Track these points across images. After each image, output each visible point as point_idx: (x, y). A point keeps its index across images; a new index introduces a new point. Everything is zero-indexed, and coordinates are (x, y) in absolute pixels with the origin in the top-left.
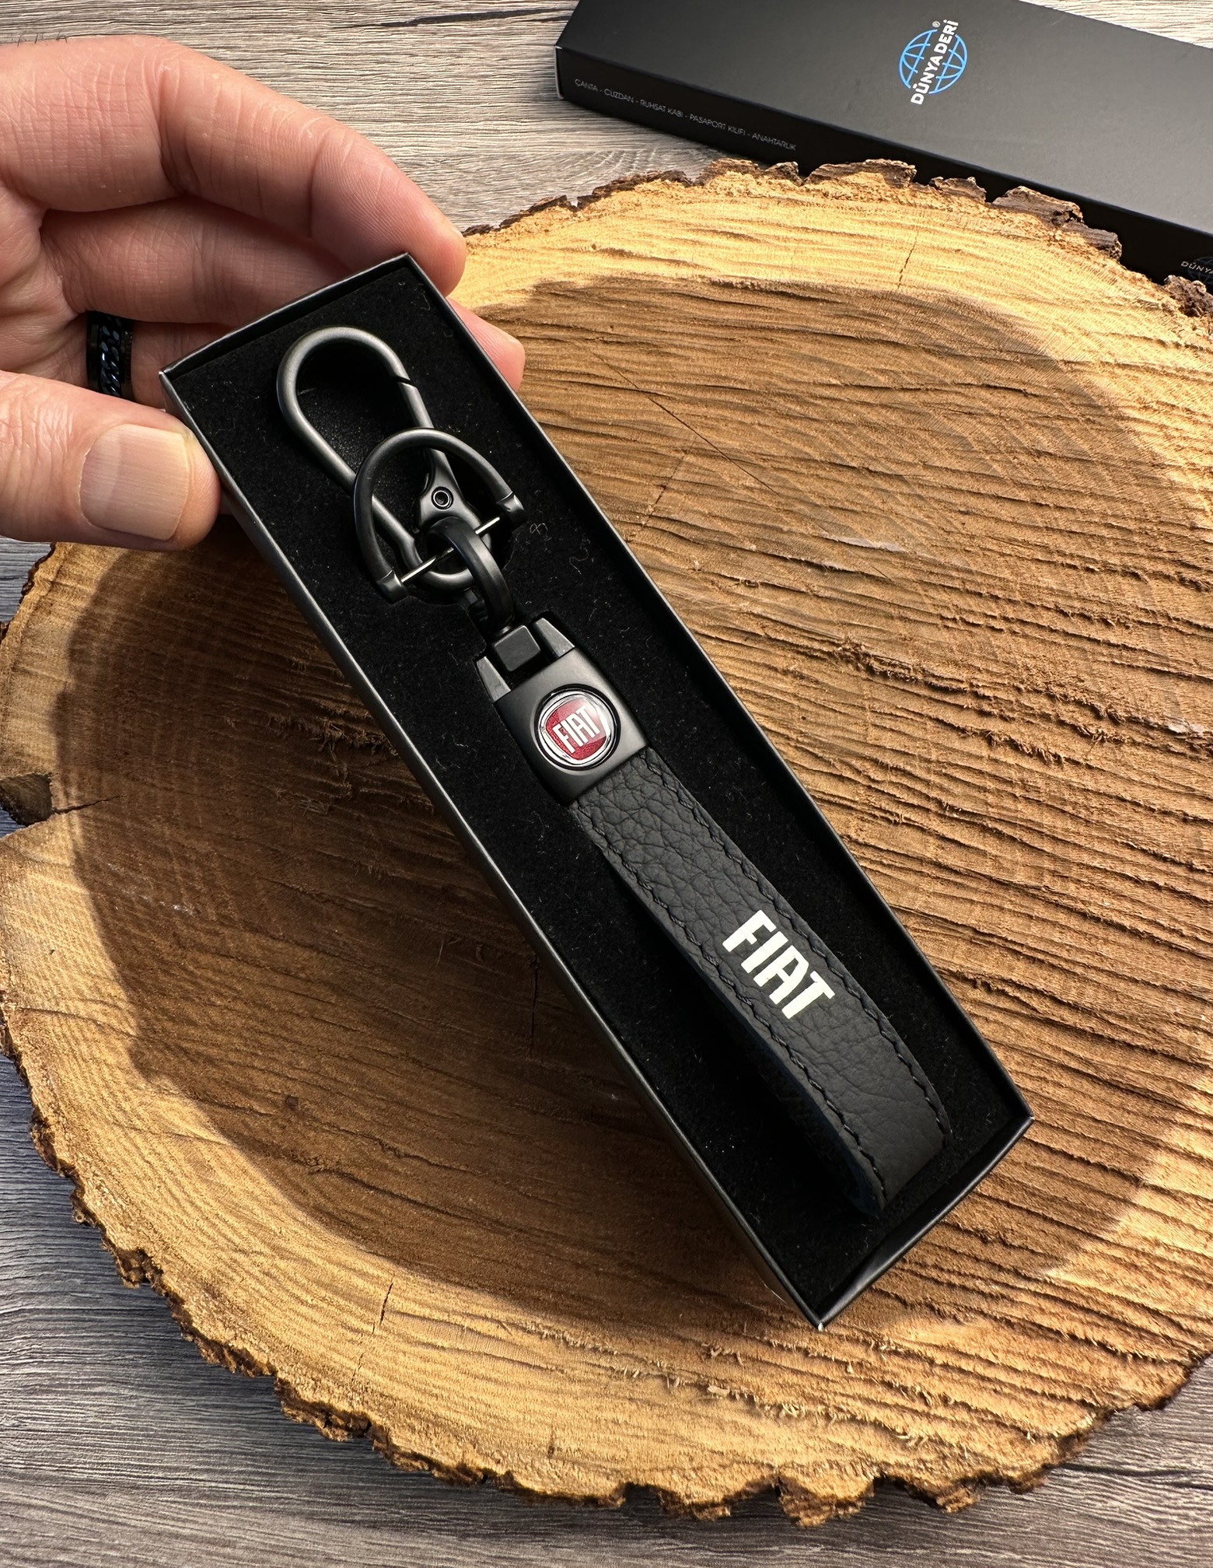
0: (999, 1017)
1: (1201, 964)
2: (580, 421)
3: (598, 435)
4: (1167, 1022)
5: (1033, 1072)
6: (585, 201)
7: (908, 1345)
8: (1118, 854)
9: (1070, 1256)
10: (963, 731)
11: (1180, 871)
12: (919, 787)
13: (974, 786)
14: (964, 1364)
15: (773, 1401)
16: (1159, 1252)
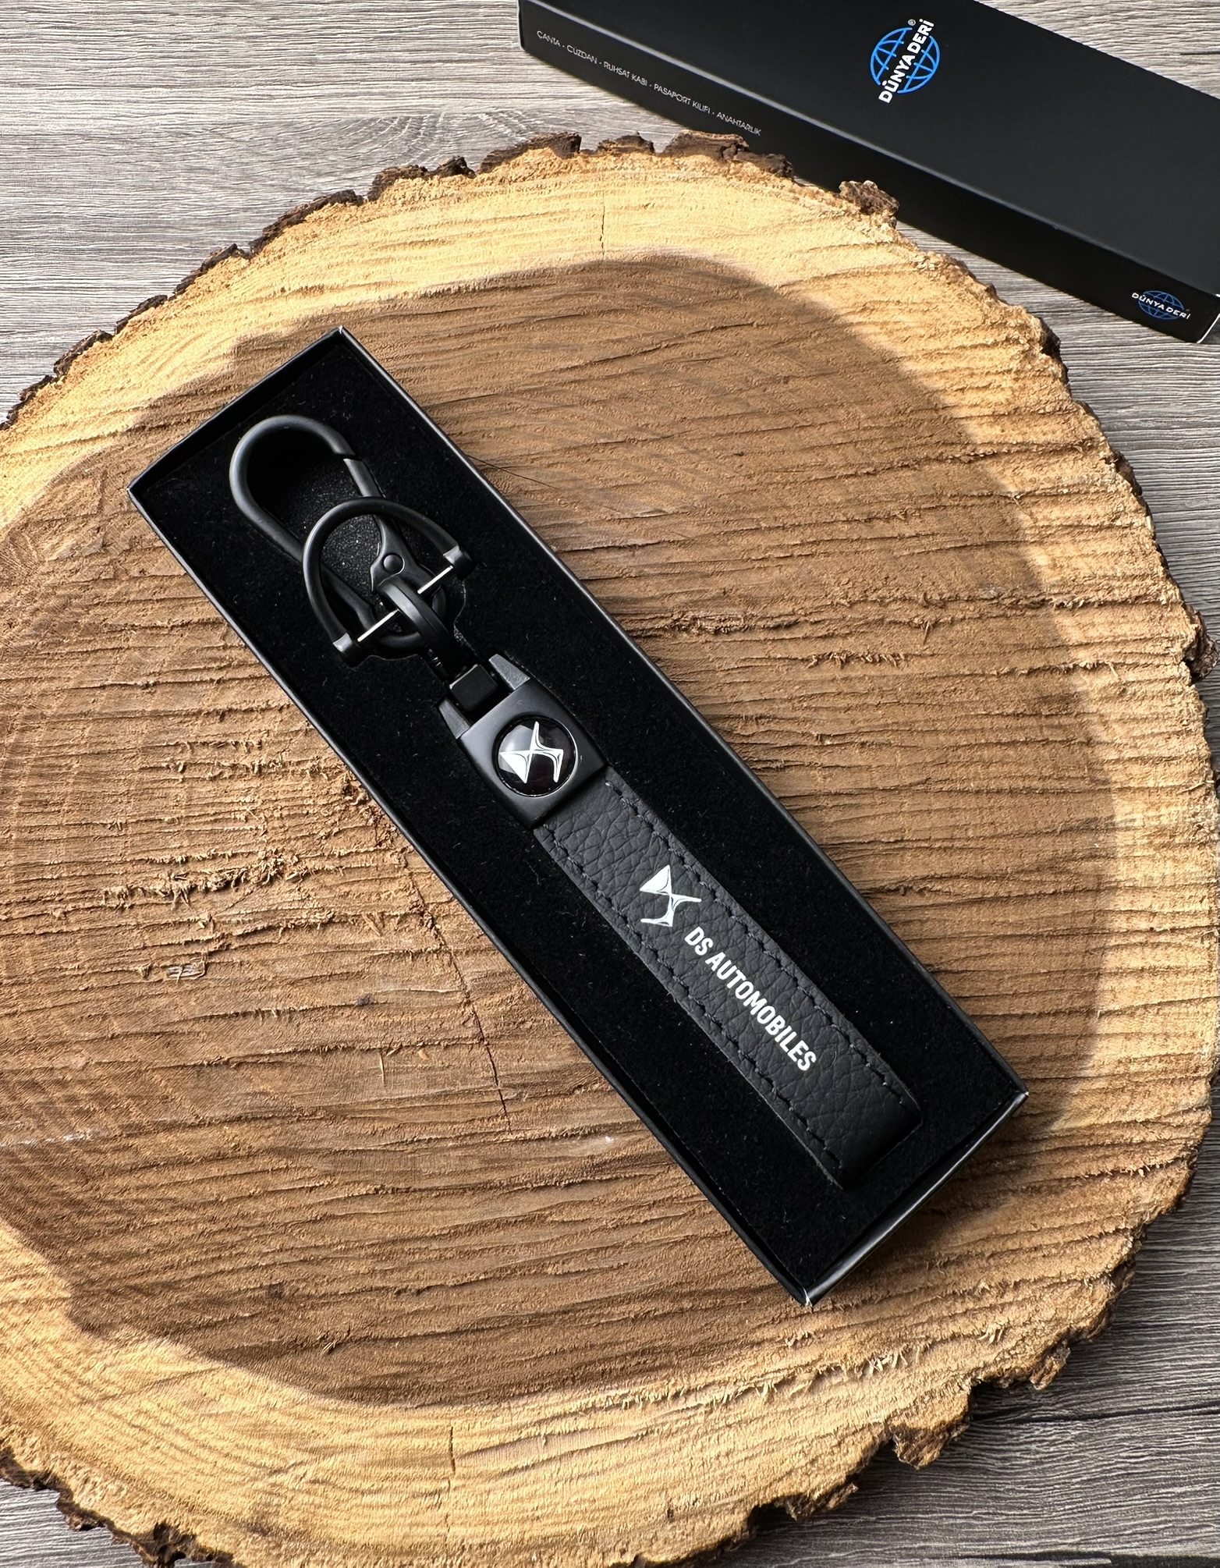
0: (929, 914)
1: (1079, 798)
4: (1068, 861)
5: (975, 952)
7: (957, 1252)
8: (978, 726)
9: (1065, 1106)
10: (808, 660)
11: (1032, 722)
12: (788, 727)
13: (836, 709)
14: (1010, 1245)
15: (859, 1361)
16: (1133, 1068)
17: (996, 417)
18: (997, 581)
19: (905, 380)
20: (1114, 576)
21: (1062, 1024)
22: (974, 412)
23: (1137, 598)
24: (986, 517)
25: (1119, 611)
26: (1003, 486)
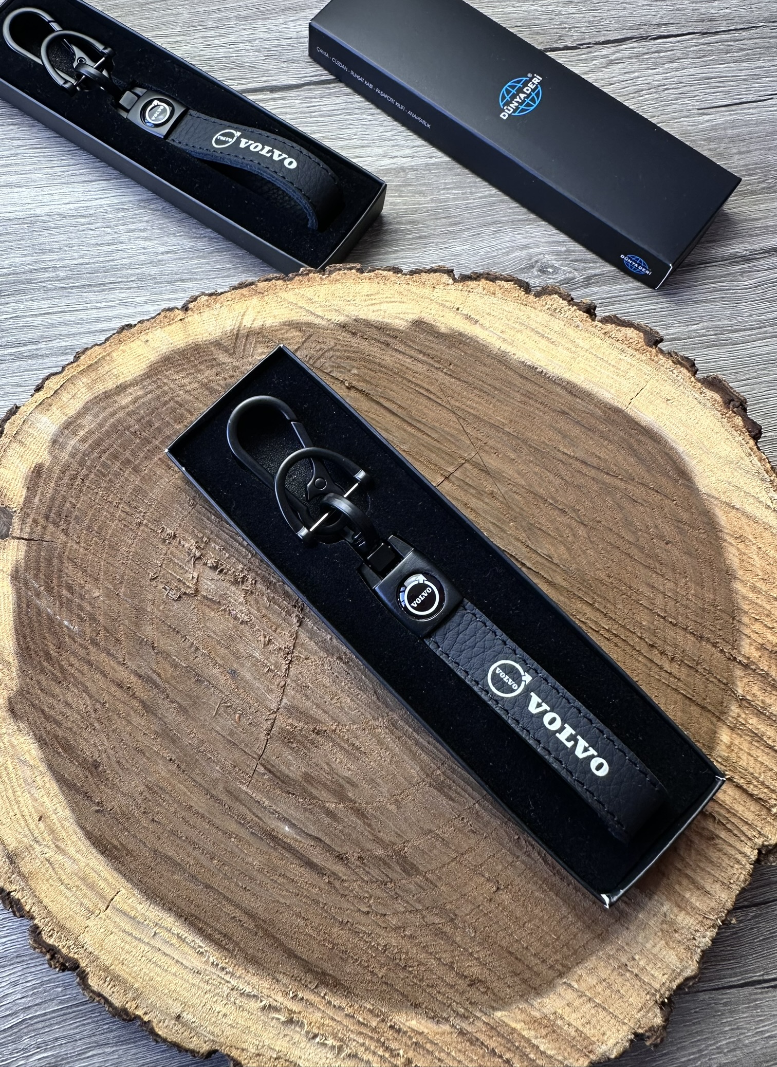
2: (411, 417)
3: (419, 430)
6: (465, 278)
7: (402, 1026)
9: (510, 1008)
14: (428, 1046)
15: (316, 1031)
16: (559, 1022)
17: (762, 647)
18: (692, 730)
19: (731, 591)
20: (756, 778)
21: (543, 968)
22: (754, 636)
23: (760, 799)
24: (715, 692)
25: (745, 796)
26: (737, 686)
